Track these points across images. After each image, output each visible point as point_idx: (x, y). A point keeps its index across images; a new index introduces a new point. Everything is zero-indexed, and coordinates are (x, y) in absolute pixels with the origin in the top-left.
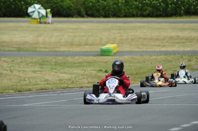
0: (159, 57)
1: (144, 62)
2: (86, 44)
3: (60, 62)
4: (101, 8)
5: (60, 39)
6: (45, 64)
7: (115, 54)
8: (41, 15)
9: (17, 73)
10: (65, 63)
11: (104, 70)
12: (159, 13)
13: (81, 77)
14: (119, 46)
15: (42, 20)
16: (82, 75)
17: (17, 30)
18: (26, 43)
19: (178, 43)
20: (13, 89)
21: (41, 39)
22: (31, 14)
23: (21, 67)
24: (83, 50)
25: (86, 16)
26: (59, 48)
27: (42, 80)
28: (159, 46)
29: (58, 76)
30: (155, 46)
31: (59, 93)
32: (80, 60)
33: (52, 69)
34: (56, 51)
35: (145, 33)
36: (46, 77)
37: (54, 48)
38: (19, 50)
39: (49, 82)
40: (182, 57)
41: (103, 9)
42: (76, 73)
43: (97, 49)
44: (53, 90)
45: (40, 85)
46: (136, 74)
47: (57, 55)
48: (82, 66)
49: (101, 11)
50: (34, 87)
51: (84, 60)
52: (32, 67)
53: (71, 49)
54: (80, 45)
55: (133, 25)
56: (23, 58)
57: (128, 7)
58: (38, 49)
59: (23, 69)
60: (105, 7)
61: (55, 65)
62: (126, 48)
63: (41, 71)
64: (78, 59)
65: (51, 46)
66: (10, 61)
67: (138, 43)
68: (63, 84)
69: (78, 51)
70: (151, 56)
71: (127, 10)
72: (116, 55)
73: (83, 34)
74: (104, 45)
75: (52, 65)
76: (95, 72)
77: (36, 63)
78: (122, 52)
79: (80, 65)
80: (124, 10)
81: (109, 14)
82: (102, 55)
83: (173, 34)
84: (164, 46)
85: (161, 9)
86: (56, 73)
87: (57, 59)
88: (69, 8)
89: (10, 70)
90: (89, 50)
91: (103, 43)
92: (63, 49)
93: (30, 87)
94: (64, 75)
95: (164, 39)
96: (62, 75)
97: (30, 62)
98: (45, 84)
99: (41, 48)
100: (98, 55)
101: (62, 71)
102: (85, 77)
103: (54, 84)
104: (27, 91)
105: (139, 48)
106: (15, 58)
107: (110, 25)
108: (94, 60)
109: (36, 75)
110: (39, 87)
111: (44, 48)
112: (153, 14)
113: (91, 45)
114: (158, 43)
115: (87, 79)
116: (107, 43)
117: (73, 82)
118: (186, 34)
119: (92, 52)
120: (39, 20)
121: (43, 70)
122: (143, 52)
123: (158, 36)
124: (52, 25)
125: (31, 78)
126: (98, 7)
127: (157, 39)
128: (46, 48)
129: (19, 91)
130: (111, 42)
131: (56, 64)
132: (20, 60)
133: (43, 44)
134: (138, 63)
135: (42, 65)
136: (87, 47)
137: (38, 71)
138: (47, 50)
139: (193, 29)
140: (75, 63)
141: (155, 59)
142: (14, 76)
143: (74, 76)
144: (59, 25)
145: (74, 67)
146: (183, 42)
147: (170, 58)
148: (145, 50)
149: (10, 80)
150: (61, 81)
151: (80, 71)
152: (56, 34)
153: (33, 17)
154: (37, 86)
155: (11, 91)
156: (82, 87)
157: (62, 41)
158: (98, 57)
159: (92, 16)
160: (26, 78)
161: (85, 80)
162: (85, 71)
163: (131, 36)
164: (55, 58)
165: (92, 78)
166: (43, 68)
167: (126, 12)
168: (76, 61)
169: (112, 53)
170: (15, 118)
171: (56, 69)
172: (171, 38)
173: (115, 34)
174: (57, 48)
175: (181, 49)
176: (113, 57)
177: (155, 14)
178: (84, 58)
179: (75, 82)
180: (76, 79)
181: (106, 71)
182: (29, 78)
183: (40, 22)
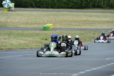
0: (76, 32)
2: (35, 24)
3: (20, 33)
4: (44, 3)
5: (20, 21)
6: (11, 35)
10: (23, 34)
11: (45, 39)
12: (77, 6)
13: (32, 42)
14: (54, 25)
16: (32, 41)
19: (88, 24)
21: (9, 20)
24: (34, 27)
25: (35, 7)
26: (20, 25)
27: (9, 43)
28: (77, 25)
29: (19, 41)
30: (74, 25)
32: (32, 33)
33: (15, 38)
34: (18, 27)
35: (69, 17)
36: (12, 42)
37: (17, 25)
39: (13, 45)
40: (90, 32)
41: (45, 3)
42: (28, 40)
43: (41, 26)
44: (15, 50)
45: (8, 46)
48: (32, 36)
49: (44, 4)
50: (4, 47)
51: (34, 32)
52: (4, 36)
53: (27, 26)
54: (31, 24)
55: (62, 13)
57: (60, 2)
58: (7, 26)
60: (47, 3)
61: (17, 35)
62: (58, 26)
63: (9, 39)
64: (30, 32)
65: (15, 24)
67: (65, 23)
68: (21, 46)
70: (72, 31)
71: (59, 4)
72: (52, 30)
73: (33, 18)
75: (15, 35)
76: (40, 40)
77: (6, 34)
78: (56, 28)
79: (31, 35)
80: (58, 4)
82: (44, 30)
83: (85, 19)
84: (80, 26)
85: (79, 4)
86: (17, 40)
87: (18, 31)
88: (26, 2)
90: (37, 27)
91: (45, 23)
92: (22, 26)
93: (2, 48)
94: (22, 41)
95: (80, 21)
96: (20, 41)
97: (3, 33)
98: (10, 46)
99: (9, 25)
100: (42, 30)
103: (16, 46)
105: (65, 26)
107: (49, 13)
108: (40, 33)
109: (6, 41)
110: (7, 47)
111: (11, 25)
112: (74, 7)
113: (38, 24)
114: (76, 24)
115: (35, 43)
116: (47, 23)
117: (27, 45)
118: (93, 19)
119: (38, 28)
120: (8, 9)
121: (10, 38)
123: (77, 20)
124: (16, 12)
125: (3, 42)
126: (43, 2)
127: (76, 22)
128: (12, 25)
130: (49, 22)
131: (18, 35)
133: (10, 23)
135: (9, 35)
136: (35, 25)
137: (7, 38)
138: (12, 26)
139: (96, 16)
140: (28, 34)
141: (75, 33)
143: (27, 42)
144: (20, 12)
145: (28, 37)
147: (83, 32)
148: (69, 27)
151: (31, 39)
152: (18, 17)
156: (32, 48)
157: (21, 21)
158: (42, 31)
159: (39, 7)
161: (34, 44)
162: (34, 39)
163: (61, 19)
164: (17, 31)
165: (38, 43)
166: (10, 37)
167: (58, 5)
168: (29, 33)
169: (50, 29)
171: (17, 37)
172: (84, 21)
173: (51, 18)
175: (90, 27)
176: (50, 31)
177: (75, 7)
178: (34, 31)
179: (28, 45)
180: (28, 43)
181: (46, 40)
182: (2, 42)
183: (9, 11)
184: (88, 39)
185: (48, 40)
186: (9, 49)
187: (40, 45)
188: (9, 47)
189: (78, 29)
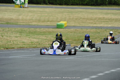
0: (92, 30)
1: (83, 33)
2: (48, 21)
3: (32, 31)
5: (32, 18)
6: (23, 33)
7: (66, 28)
8: (21, 3)
9: (6, 38)
10: (35, 32)
12: (92, 3)
13: (44, 41)
14: (68, 23)
15: (22, 6)
16: (45, 40)
17: (6, 11)
18: (12, 19)
19: (104, 21)
20: (3, 47)
21: (20, 17)
22: (15, 2)
23: (8, 34)
24: (46, 25)
25: (48, 4)
26: (32, 23)
27: (21, 42)
28: (92, 23)
29: (31, 40)
30: (90, 23)
31: (31, 50)
32: (44, 31)
33: (27, 35)
34: (30, 25)
35: (84, 15)
36: (24, 40)
37: (29, 23)
38: (8, 23)
39: (25, 44)
43: (55, 24)
44: (27, 49)
46: (78, 40)
47: (30, 27)
50: (16, 46)
52: (15, 34)
53: (39, 24)
54: (44, 21)
55: (77, 10)
56: (10, 29)
58: (19, 23)
59: (9, 35)
61: (29, 33)
62: (72, 24)
63: (20, 37)
65: (27, 22)
66: (2, 30)
67: (79, 21)
69: (43, 25)
70: (87, 29)
73: (46, 15)
74: (59, 22)
75: (27, 33)
76: (53, 38)
77: (17, 32)
78: (69, 26)
79: (44, 33)
81: (62, 3)
82: (57, 28)
83: (101, 16)
86: (29, 38)
87: (30, 29)
89: (2, 35)
90: (50, 25)
91: (59, 20)
92: (34, 23)
93: (14, 46)
94: (34, 39)
95: (96, 19)
96: (33, 39)
97: (14, 31)
98: (22, 45)
99: (21, 22)
101: (33, 37)
102: (47, 41)
103: (28, 44)
104: (11, 49)
105: (80, 24)
106: (5, 28)
107: (63, 10)
108: (53, 31)
109: (17, 39)
110: (19, 46)
111: (23, 22)
113: (51, 21)
114: (92, 21)
115: (48, 42)
116: (61, 21)
117: (39, 44)
118: (109, 16)
120: (20, 6)
121: (21, 36)
122: (82, 26)
123: (92, 17)
124: (28, 9)
127: (91, 19)
128: (24, 23)
129: (7, 49)
130: (63, 20)
131: (30, 32)
132: (8, 30)
133: (22, 20)
134: (79, 33)
135: (21, 33)
137: (18, 36)
139: (113, 14)
140: (41, 33)
141: (90, 31)
142: (4, 39)
143: (40, 40)
144: (32, 9)
145: (40, 35)
146: (107, 21)
147: (98, 31)
149: (2, 41)
150: (32, 43)
151: (44, 37)
152: (30, 14)
153: (17, 3)
154: (18, 46)
155: (2, 48)
156: (45, 47)
157: (33, 19)
158: (55, 29)
159: (52, 4)
160: (11, 40)
161: (47, 43)
162: (47, 37)
163: (75, 17)
164: (29, 29)
166: (22, 35)
167: (72, 2)
168: (41, 31)
169: (64, 27)
170: (4, 65)
171: (30, 36)
172: (100, 19)
173: (65, 15)
174: (30, 23)
175: (106, 25)
176: (64, 29)
177: (90, 3)
178: (47, 29)
179: (41, 44)
180: (41, 42)
182: (13, 41)
183: (21, 7)
186: (21, 48)
189: (93, 27)
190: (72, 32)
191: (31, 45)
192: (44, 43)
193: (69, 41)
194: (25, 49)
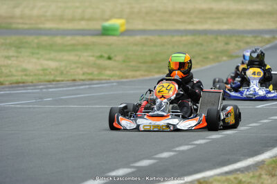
0: (184, 38)
1: (163, 45)
2: (82, 19)
5: (45, 12)
10: (51, 45)
11: (106, 55)
13: (73, 66)
14: (128, 22)
16: (75, 63)
19: (211, 18)
21: (18, 12)
26: (44, 24)
27: (19, 69)
28: (184, 22)
29: (41, 64)
30: (178, 22)
31: (41, 89)
33: (33, 53)
34: (40, 29)
36: (25, 66)
37: (37, 24)
39: (28, 73)
40: (216, 39)
43: (97, 26)
44: (34, 85)
46: (152, 62)
50: (7, 79)
52: (6, 51)
54: (72, 20)
58: (14, 26)
61: (38, 48)
62: (138, 25)
63: (17, 57)
64: (71, 40)
67: (155, 18)
68: (48, 75)
69: (70, 28)
70: (173, 36)
72: (124, 35)
73: (78, 4)
74: (107, 20)
75: (33, 48)
76: (93, 59)
77: (11, 45)
79: (73, 48)
82: (104, 34)
83: (205, 6)
84: (191, 23)
86: (38, 59)
87: (40, 39)
90: (86, 27)
91: (106, 17)
92: (49, 25)
93: (1, 80)
95: (192, 12)
96: (46, 62)
98: (22, 76)
99: (19, 23)
100: (98, 35)
101: (47, 56)
102: (80, 65)
103: (35, 75)
105: (156, 25)
109: (9, 62)
110: (14, 79)
111: (22, 23)
113: (89, 20)
114: (182, 18)
115: (82, 68)
116: (111, 18)
117: (62, 73)
119: (89, 30)
121: (19, 55)
122: (162, 31)
127: (182, 13)
128: (26, 24)
130: (117, 16)
131: (39, 46)
133: (21, 17)
134: (155, 46)
135: (20, 48)
137: (13, 56)
138: (26, 27)
140: (65, 46)
143: (63, 64)
145: (64, 51)
146: (218, 18)
147: (199, 39)
148: (164, 28)
150: (46, 71)
151: (72, 57)
152: (40, 4)
156: (74, 80)
162: (80, 57)
164: (37, 38)
166: (20, 52)
168: (66, 43)
169: (118, 33)
171: (38, 54)
172: (202, 11)
174: (40, 23)
175: (216, 27)
176: (121, 38)
178: (79, 38)
179: (65, 72)
180: (66, 68)
181: (109, 58)
184: (211, 57)
185: (115, 61)
186: (19, 83)
187: (96, 73)
188: (19, 78)
189: (187, 32)
190: (136, 45)
191: (42, 75)
192: (72, 71)
193: (132, 64)
194: (27, 86)
